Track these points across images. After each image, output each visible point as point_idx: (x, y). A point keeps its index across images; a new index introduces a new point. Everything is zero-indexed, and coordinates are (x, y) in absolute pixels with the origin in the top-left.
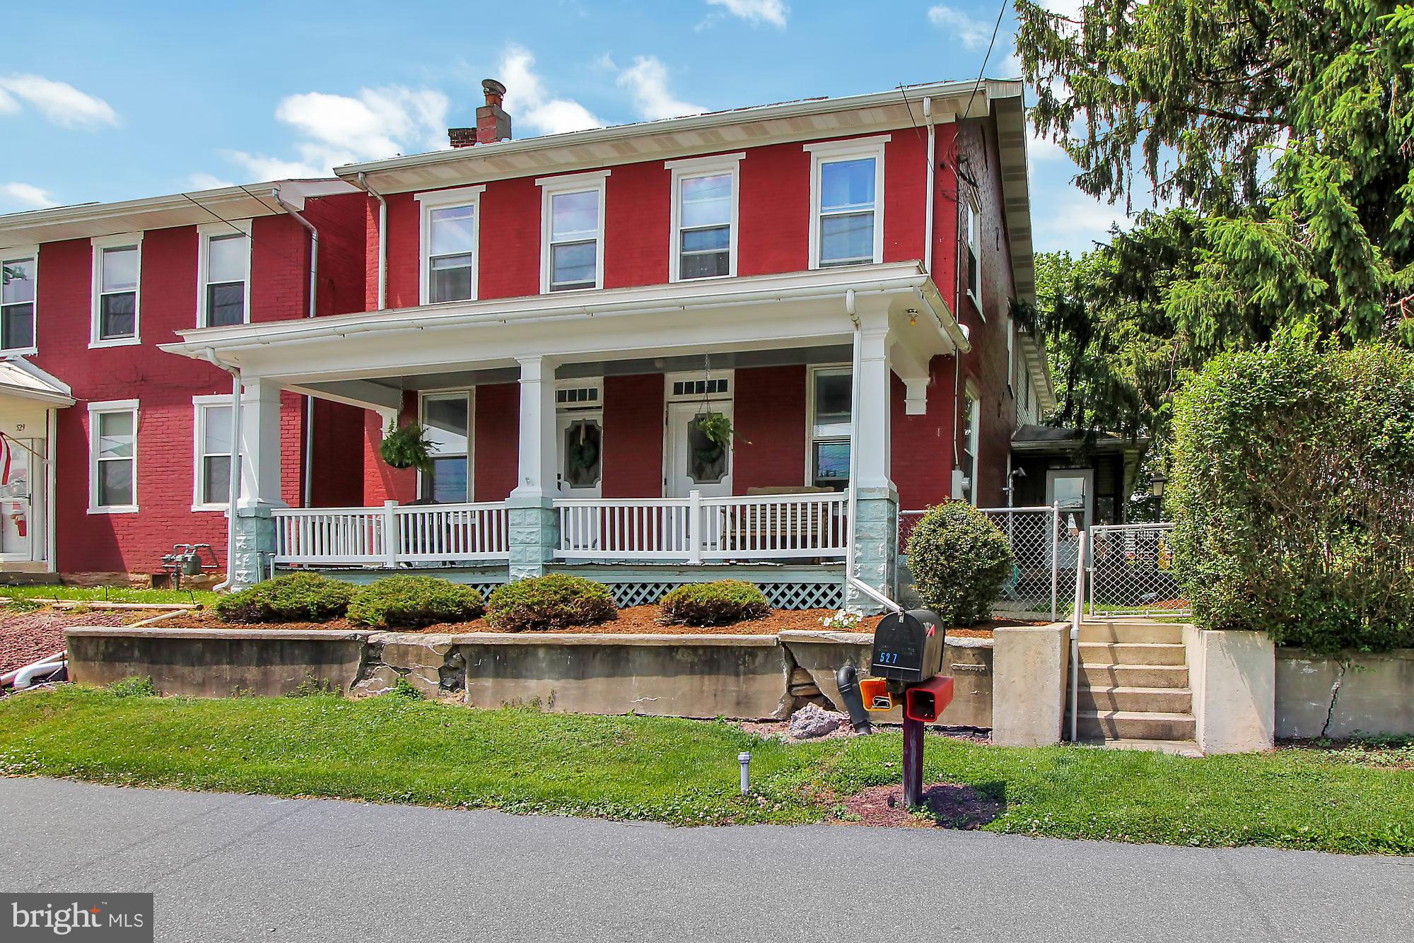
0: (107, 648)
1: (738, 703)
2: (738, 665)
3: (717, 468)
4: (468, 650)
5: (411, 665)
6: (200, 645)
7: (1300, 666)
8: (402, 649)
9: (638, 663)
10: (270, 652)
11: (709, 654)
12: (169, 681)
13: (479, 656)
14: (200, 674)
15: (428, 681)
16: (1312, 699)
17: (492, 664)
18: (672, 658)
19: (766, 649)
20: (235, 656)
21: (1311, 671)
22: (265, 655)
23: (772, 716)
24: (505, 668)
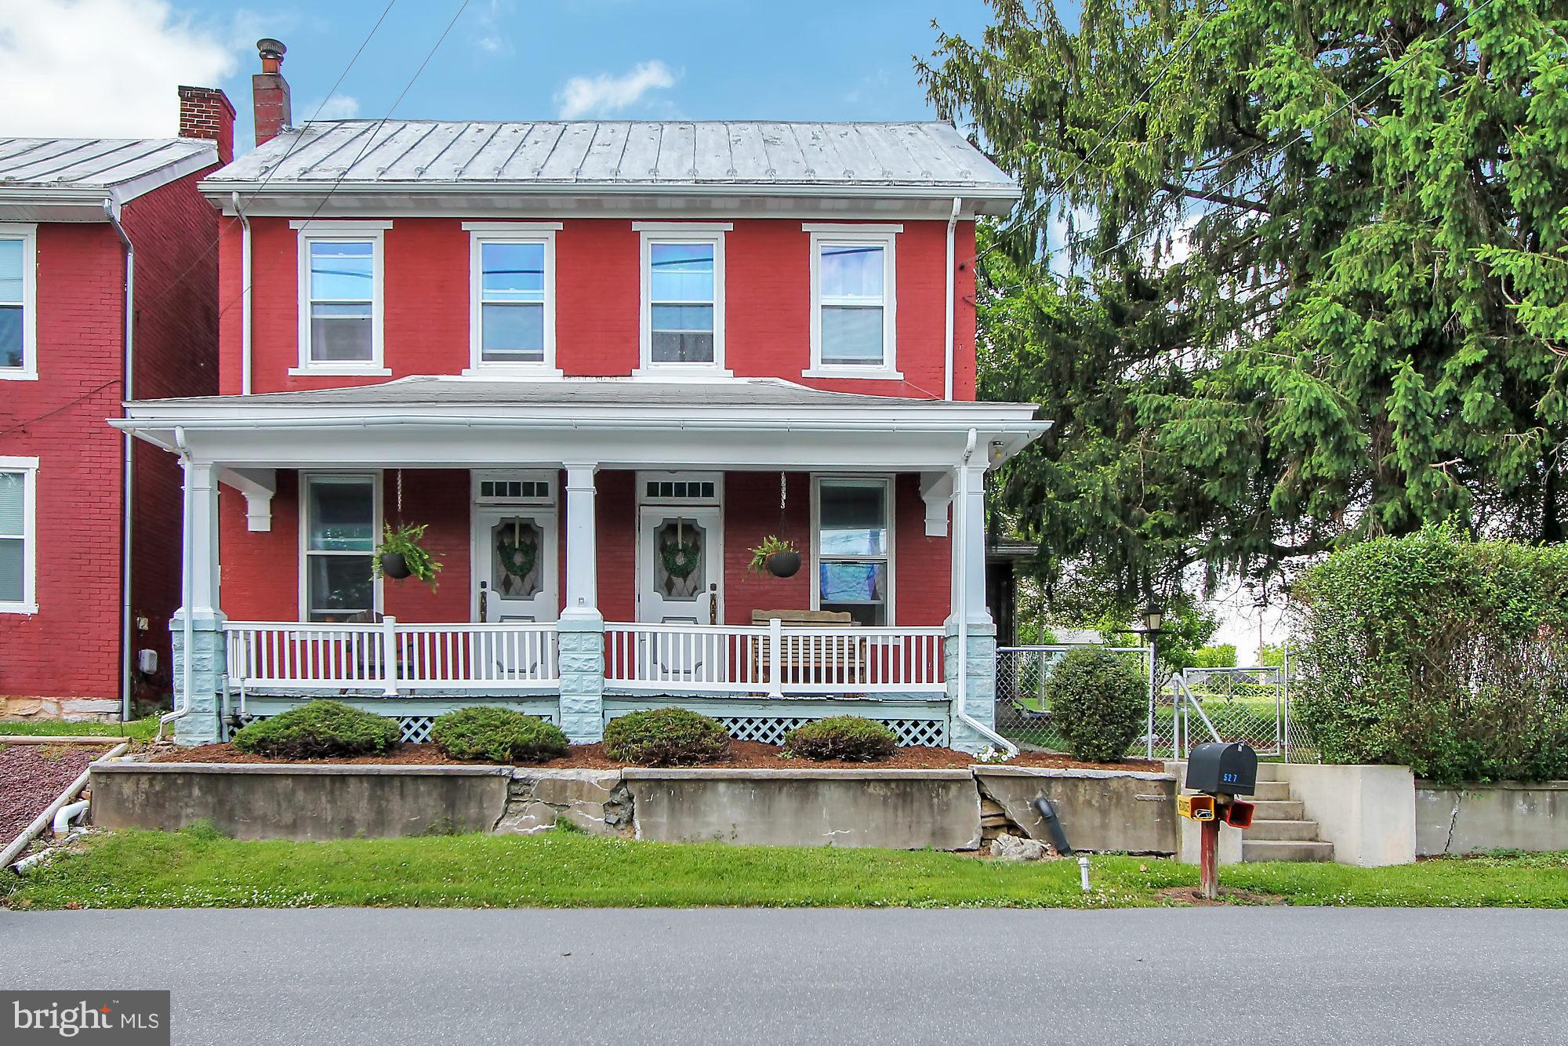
0: (151, 785)
1: (933, 834)
2: (932, 798)
3: (690, 583)
4: (638, 785)
5: (570, 802)
6: (290, 781)
7: (1427, 796)
8: (558, 784)
9: (828, 796)
10: (387, 789)
11: (902, 788)
12: (244, 823)
13: (650, 791)
14: (290, 815)
15: (592, 818)
16: (1436, 823)
17: (666, 800)
18: (863, 792)
19: (961, 781)
20: (337, 793)
21: (1435, 799)
22: (379, 793)
23: (968, 845)
24: (682, 803)
